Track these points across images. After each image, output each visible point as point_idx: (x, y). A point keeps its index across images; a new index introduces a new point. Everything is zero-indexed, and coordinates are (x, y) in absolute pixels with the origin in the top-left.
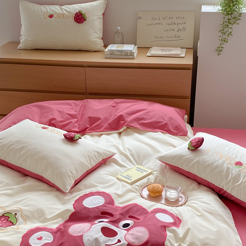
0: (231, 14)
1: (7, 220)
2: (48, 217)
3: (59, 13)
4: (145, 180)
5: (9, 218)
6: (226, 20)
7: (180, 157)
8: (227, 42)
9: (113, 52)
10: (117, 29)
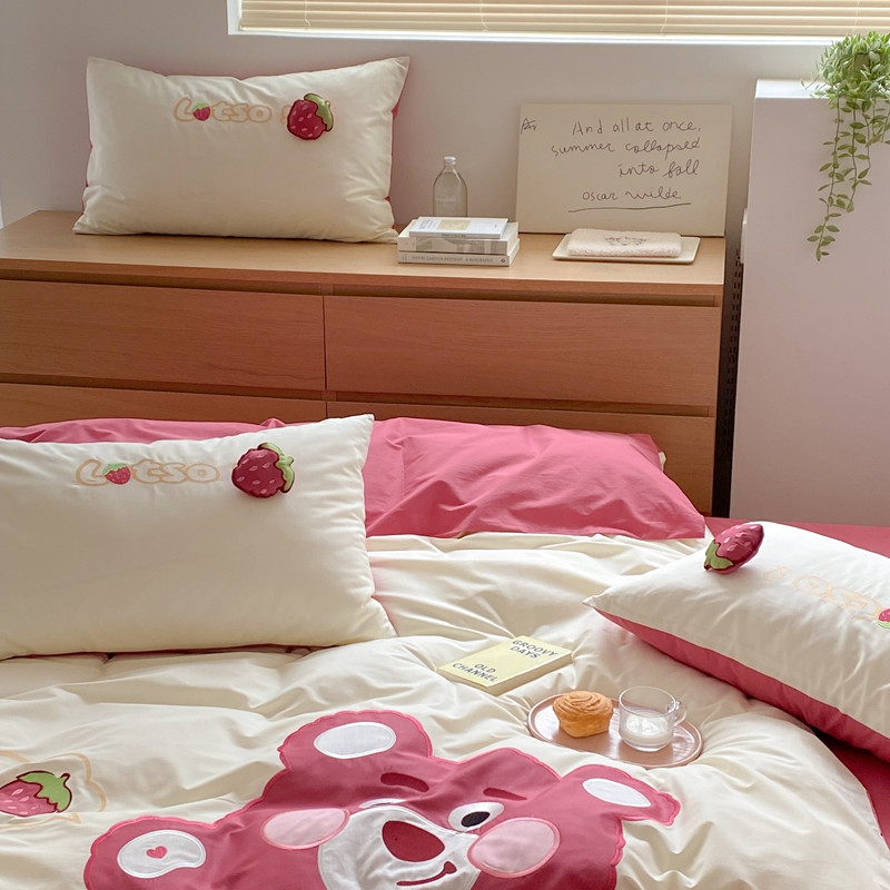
0: (865, 106)
1: (35, 796)
2: (188, 787)
3: (232, 102)
4: (546, 682)
5: (41, 787)
6: (845, 127)
7: (673, 598)
8: (850, 209)
9: (429, 243)
10: (445, 161)
